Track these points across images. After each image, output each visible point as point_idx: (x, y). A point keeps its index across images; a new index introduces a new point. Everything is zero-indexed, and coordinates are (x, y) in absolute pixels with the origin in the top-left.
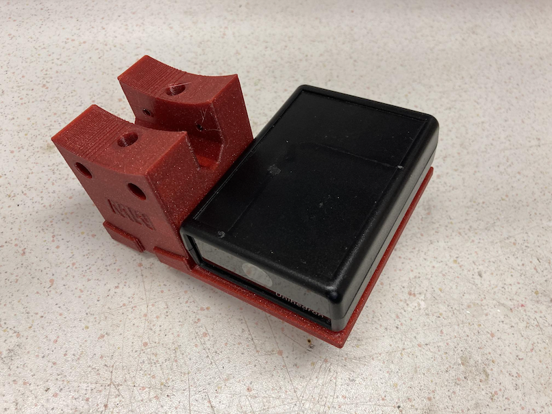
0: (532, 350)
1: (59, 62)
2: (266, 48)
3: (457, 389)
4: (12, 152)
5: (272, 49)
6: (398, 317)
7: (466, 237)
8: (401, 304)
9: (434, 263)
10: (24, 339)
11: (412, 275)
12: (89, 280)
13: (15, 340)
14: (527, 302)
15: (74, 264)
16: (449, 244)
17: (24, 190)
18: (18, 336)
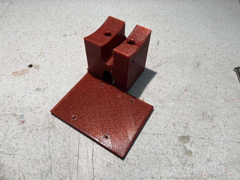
0: (234, 115)
1: (72, 12)
2: (144, 11)
3: (199, 123)
4: (54, 36)
5: (146, 11)
6: (179, 96)
7: (213, 75)
8: (181, 93)
9: (197, 82)
10: (48, 86)
11: (187, 84)
12: (71, 73)
13: (46, 86)
14: (235, 99)
15: (67, 68)
16: (205, 76)
17: (55, 46)
18: (47, 85)
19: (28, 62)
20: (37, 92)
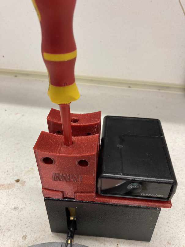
10: (27, 206)
19: (17, 176)
20: (13, 212)
